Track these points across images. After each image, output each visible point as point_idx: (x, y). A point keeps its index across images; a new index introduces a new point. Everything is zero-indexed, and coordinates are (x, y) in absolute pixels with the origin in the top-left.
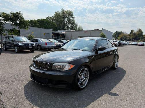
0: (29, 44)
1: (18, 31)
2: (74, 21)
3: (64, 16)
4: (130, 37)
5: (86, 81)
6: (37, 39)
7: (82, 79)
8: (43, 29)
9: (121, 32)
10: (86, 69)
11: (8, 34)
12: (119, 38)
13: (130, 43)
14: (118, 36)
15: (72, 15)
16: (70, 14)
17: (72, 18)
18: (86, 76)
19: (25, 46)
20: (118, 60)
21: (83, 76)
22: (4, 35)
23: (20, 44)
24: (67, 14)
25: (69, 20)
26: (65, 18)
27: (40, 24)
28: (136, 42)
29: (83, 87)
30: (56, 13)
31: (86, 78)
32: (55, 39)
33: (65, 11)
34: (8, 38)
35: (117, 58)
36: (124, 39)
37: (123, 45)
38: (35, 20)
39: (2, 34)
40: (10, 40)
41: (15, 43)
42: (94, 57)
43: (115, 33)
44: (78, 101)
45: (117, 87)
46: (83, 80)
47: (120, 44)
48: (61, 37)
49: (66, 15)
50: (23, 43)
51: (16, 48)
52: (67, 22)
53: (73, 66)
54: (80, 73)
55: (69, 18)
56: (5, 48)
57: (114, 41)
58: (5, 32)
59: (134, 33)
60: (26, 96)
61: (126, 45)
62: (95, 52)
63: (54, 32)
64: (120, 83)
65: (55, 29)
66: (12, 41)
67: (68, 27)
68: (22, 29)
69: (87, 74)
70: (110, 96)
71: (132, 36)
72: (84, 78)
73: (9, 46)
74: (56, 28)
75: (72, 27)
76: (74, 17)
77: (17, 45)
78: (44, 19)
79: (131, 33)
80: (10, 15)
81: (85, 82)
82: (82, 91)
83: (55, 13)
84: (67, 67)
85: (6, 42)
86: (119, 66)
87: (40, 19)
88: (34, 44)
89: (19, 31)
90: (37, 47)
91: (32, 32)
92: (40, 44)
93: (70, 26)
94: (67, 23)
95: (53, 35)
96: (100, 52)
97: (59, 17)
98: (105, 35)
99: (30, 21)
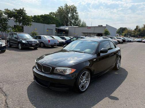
0: (32, 41)
1: (21, 28)
2: (77, 16)
3: (67, 11)
4: (134, 34)
5: (87, 83)
6: (40, 36)
7: (83, 82)
8: (46, 25)
9: (126, 28)
10: (87, 72)
11: (12, 31)
12: (124, 34)
13: (135, 40)
14: (123, 32)
15: (76, 11)
16: (74, 9)
17: (76, 13)
18: (87, 79)
19: (28, 43)
20: (120, 61)
21: (84, 79)
22: (8, 32)
23: (24, 42)
24: (71, 10)
25: (73, 16)
26: (69, 13)
27: (43, 20)
28: (141, 39)
29: (84, 90)
30: (60, 8)
31: (87, 81)
32: (58, 36)
33: (69, 6)
34: (12, 35)
35: (119, 58)
36: (128, 35)
37: (127, 42)
38: (38, 16)
39: (6, 31)
40: (14, 37)
41: (19, 41)
42: (95, 60)
43: (119, 29)
44: (79, 105)
45: (117, 89)
46: (84, 84)
47: (124, 41)
48: (64, 34)
49: (69, 11)
50: (26, 41)
51: (20, 45)
52: (70, 17)
53: (75, 70)
54: (82, 77)
55: (73, 14)
56: (9, 45)
57: (117, 38)
58: (9, 29)
59: (139, 29)
60: (29, 99)
61: (131, 41)
62: (97, 55)
63: (57, 28)
64: (121, 86)
65: (59, 25)
66: (16, 38)
67: (71, 23)
68: (25, 25)
69: (88, 78)
70: (110, 100)
71: (137, 32)
72: (85, 81)
73: (12, 43)
74: (59, 23)
75: (75, 22)
76: (77, 12)
77: (21, 42)
78: (47, 15)
79: (135, 29)
80: (14, 12)
81: (86, 85)
82: (83, 94)
83: (58, 9)
84: (69, 71)
85: (10, 39)
86: (121, 66)
87: (44, 15)
88: (37, 41)
89: (23, 28)
90: (40, 44)
91: (36, 29)
92: (43, 41)
93: (73, 21)
94: (70, 19)
95: (56, 31)
96: (102, 54)
97: (62, 13)
98: (109, 31)
99: (33, 16)
